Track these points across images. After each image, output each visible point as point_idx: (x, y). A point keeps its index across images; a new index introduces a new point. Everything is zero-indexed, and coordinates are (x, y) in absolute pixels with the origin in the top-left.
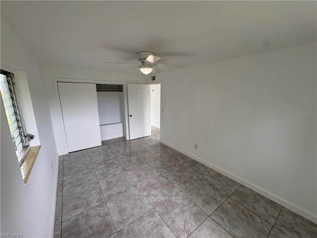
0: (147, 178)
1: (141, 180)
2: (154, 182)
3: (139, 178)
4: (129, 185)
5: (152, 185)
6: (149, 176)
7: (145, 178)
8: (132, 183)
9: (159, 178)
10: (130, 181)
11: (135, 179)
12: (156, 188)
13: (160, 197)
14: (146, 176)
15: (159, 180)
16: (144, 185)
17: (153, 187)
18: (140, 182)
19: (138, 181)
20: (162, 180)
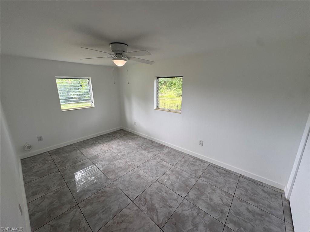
0: (129, 176)
1: (135, 172)
2: (122, 172)
3: (138, 174)
4: (144, 167)
5: (123, 170)
6: (127, 179)
7: (131, 175)
8: (142, 169)
9: (116, 177)
10: (146, 170)
11: (141, 173)
12: (120, 168)
13: (117, 162)
14: (131, 177)
15: (117, 175)
16: (131, 169)
17: (122, 168)
18: (136, 171)
19: (137, 171)
20: (113, 176)
